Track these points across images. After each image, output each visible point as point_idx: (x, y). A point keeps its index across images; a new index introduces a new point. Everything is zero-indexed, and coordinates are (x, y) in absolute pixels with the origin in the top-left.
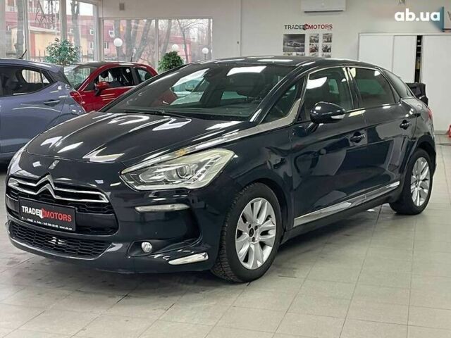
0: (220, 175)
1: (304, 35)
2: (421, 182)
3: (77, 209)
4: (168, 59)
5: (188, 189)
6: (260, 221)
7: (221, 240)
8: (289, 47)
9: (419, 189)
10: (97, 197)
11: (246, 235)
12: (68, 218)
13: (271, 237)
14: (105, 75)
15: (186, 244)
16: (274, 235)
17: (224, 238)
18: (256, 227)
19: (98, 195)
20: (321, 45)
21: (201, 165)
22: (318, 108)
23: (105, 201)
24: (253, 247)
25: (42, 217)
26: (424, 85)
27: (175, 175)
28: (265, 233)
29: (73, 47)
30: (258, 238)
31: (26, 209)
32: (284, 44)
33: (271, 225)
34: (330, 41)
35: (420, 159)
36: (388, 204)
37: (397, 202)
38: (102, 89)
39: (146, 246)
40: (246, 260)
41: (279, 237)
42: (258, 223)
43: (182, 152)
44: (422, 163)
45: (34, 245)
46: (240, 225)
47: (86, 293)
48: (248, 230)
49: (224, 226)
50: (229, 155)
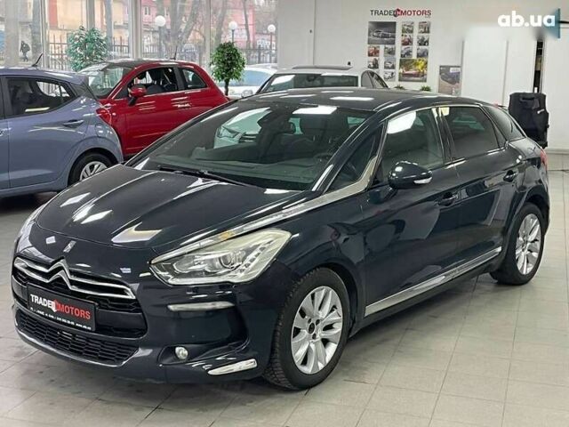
0: (273, 263)
1: (395, 23)
2: (528, 244)
3: (97, 304)
4: (222, 52)
5: (233, 283)
6: (323, 314)
7: (273, 342)
8: (376, 39)
9: (526, 252)
10: (122, 291)
11: (305, 332)
12: (87, 315)
13: (335, 332)
14: (142, 76)
15: (230, 349)
16: (340, 329)
17: (278, 339)
18: (318, 322)
19: (123, 289)
20: (415, 36)
21: (249, 251)
22: (399, 169)
23: (131, 296)
24: (312, 346)
25: (55, 310)
26: (545, 96)
27: (217, 263)
28: (329, 327)
29: (102, 38)
30: (320, 334)
31: (35, 299)
32: (369, 35)
33: (337, 318)
34: (428, 32)
35: (528, 217)
36: (488, 274)
37: (498, 270)
38: (138, 96)
39: (181, 352)
40: (305, 362)
41: (347, 330)
42: (321, 316)
43: (227, 234)
44: (532, 221)
45: (46, 342)
46: (298, 321)
47: (108, 403)
48: (308, 325)
49: (277, 324)
50: (284, 237)
